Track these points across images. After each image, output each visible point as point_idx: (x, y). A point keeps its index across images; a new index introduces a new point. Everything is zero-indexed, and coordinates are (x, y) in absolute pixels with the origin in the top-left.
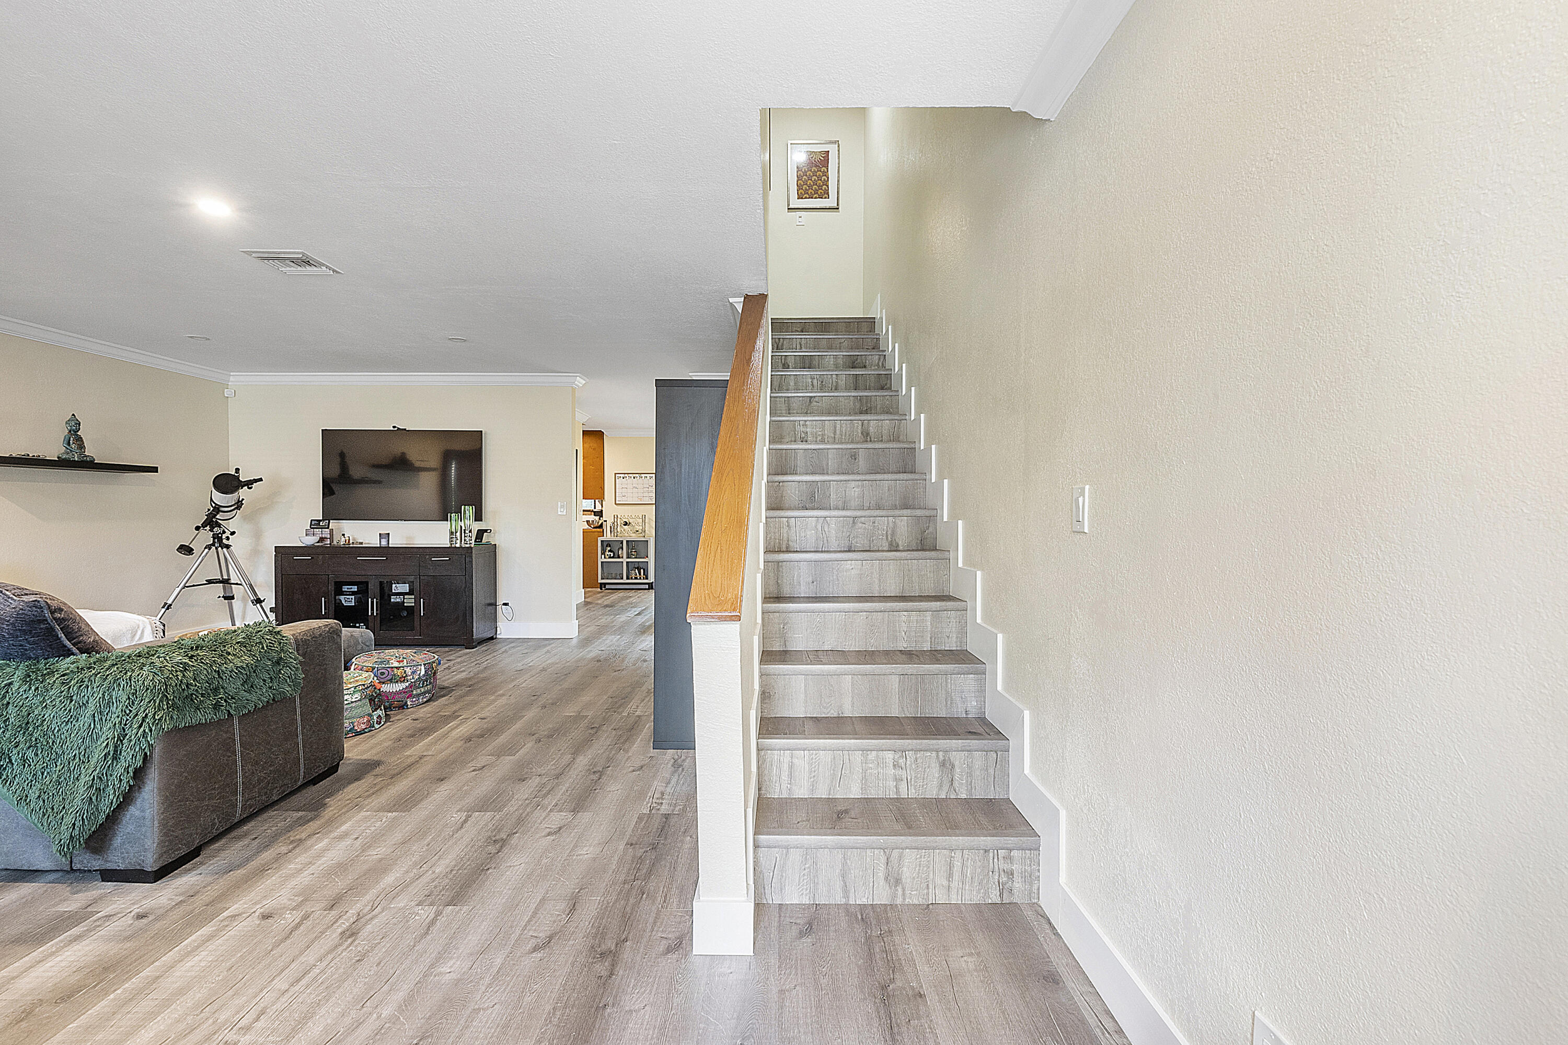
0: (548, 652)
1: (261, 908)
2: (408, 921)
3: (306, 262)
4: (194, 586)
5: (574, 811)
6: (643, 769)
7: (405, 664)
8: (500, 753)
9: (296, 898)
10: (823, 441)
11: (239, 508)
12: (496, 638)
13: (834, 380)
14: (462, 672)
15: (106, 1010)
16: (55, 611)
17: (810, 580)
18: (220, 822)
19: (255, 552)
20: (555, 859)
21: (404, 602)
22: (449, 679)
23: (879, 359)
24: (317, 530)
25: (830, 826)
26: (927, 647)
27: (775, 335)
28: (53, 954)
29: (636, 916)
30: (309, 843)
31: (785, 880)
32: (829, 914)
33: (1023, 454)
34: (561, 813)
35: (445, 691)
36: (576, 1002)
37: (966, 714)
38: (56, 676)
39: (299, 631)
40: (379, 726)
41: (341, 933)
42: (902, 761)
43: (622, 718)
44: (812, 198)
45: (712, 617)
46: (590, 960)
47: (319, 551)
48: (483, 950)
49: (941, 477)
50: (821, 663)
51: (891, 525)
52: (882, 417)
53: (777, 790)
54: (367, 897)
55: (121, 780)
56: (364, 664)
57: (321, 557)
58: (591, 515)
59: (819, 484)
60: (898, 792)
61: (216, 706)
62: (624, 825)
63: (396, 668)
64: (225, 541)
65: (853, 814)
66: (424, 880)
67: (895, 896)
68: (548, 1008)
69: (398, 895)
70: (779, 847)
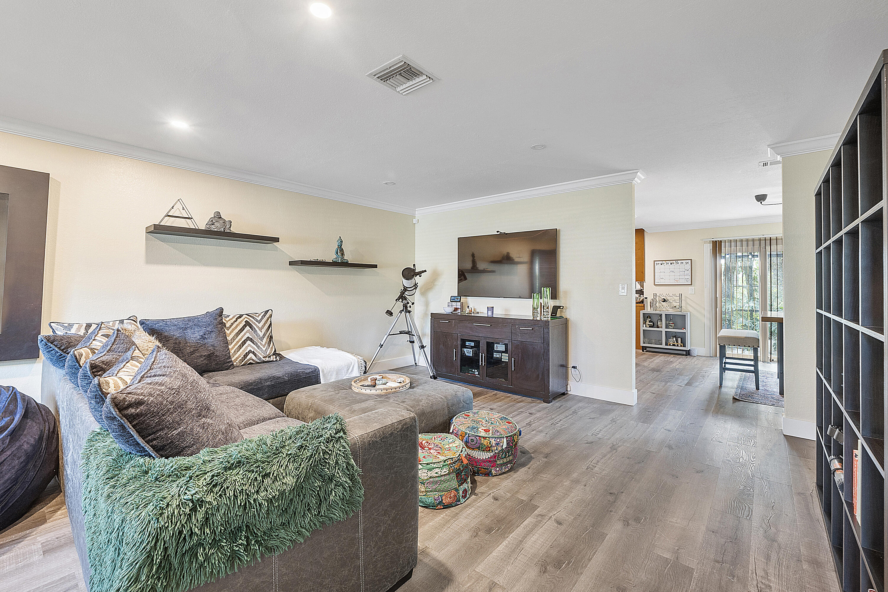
4: (394, 334)
11: (416, 288)
12: (567, 394)
14: (540, 431)
21: (501, 358)
24: (454, 303)
35: (525, 457)
39: (368, 431)
40: (464, 499)
47: (454, 316)
56: (459, 428)
57: (454, 321)
63: (484, 437)
64: (409, 309)
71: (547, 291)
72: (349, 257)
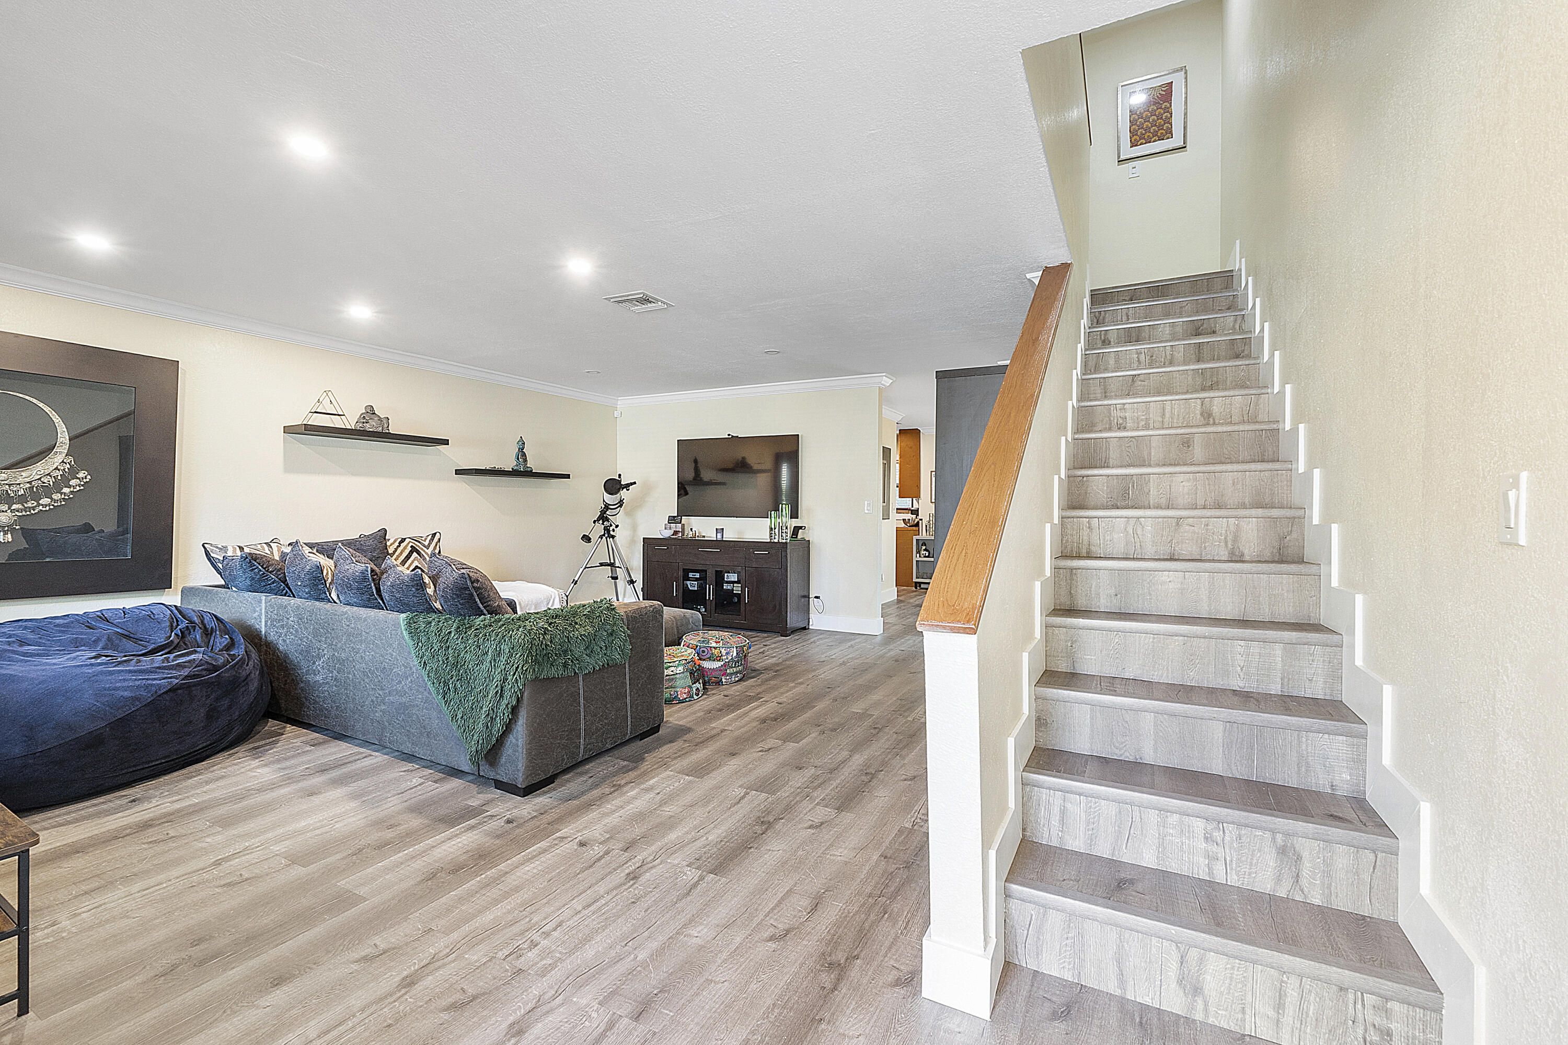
0: (852, 646)
1: (581, 836)
2: (677, 878)
3: (646, 300)
4: (591, 567)
5: (839, 809)
6: (916, 779)
7: (721, 645)
8: (786, 739)
9: (605, 834)
10: (1147, 427)
11: (621, 506)
12: (808, 628)
13: (1168, 353)
14: (773, 657)
15: (473, 888)
16: (474, 582)
17: (1113, 591)
18: (568, 759)
19: (633, 542)
20: (810, 853)
21: (733, 590)
22: (761, 662)
23: (1235, 321)
24: (673, 525)
25: (1105, 895)
26: (1275, 688)
27: (1095, 308)
28: (456, 835)
29: (873, 934)
30: (625, 789)
31: (1043, 944)
32: (1096, 1002)
33: (1423, 430)
34: (826, 809)
35: (755, 673)
36: (795, 1006)
37: (1333, 790)
38: (473, 630)
39: (630, 609)
40: (697, 697)
41: (627, 874)
42: (1218, 835)
43: (906, 723)
44: (1150, 142)
45: (944, 627)
46: (818, 967)
47: (673, 541)
48: (728, 924)
49: (1311, 466)
50: (1115, 693)
51: (1232, 528)
52: (1231, 393)
53: (1046, 835)
54: (653, 848)
55: (504, 714)
56: (690, 642)
57: (673, 547)
58: (908, 513)
59: (1135, 478)
60: (1210, 873)
61: (565, 665)
62: (883, 834)
63: (714, 648)
64: (612, 533)
65: (1139, 887)
66: (699, 844)
67: (1192, 1008)
68: (769, 1002)
69: (675, 852)
70: (1034, 903)
71: (786, 509)
72: (533, 464)
